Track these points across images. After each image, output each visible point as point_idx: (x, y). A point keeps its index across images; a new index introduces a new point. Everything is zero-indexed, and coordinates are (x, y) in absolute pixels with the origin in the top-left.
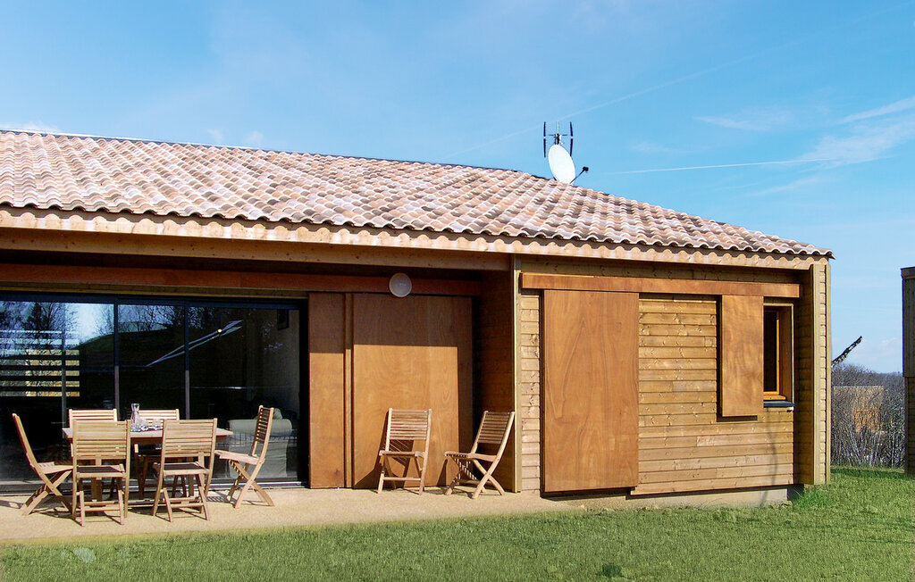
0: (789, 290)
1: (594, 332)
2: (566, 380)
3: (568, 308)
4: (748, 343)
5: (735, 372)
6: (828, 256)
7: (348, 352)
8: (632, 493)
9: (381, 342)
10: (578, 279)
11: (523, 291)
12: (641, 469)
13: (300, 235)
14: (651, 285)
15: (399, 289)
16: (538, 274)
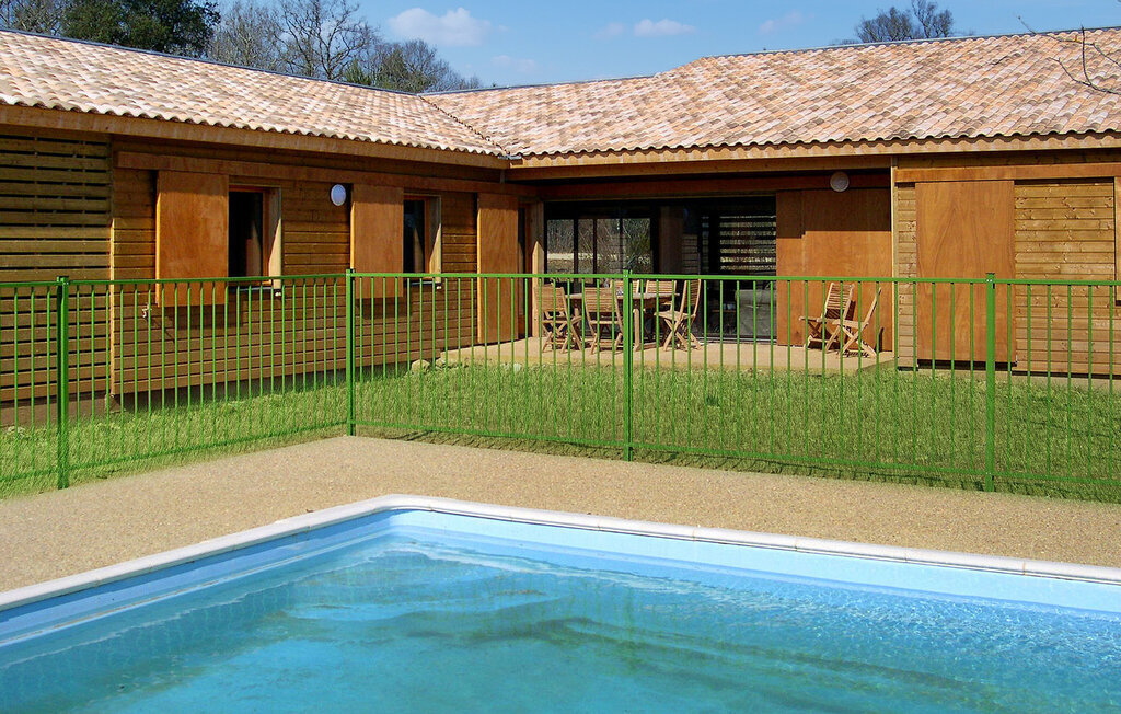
1: (965, 218)
2: (937, 263)
7: (803, 237)
10: (949, 171)
11: (899, 185)
14: (1027, 172)
15: (839, 185)
16: (910, 169)
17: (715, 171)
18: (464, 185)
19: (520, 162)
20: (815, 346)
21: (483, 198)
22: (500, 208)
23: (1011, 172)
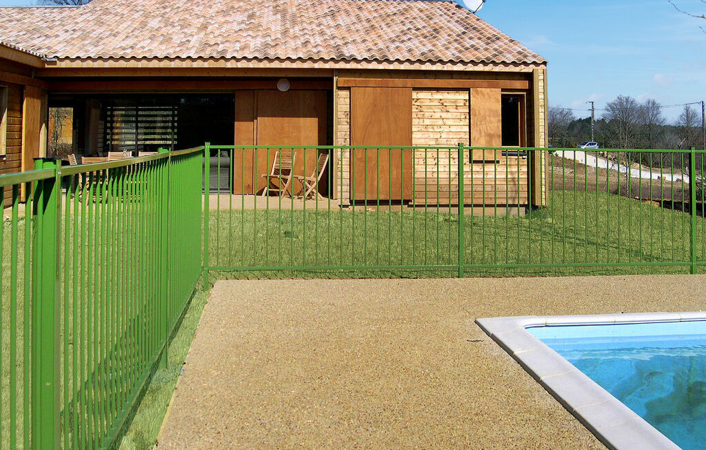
0: (521, 84)
1: (382, 110)
2: (364, 138)
3: (366, 97)
4: (490, 116)
5: (480, 134)
6: (545, 63)
7: (255, 121)
8: (410, 203)
9: (274, 116)
10: (373, 81)
11: (339, 88)
12: (416, 189)
13: (209, 64)
14: (421, 83)
15: (283, 87)
16: (348, 79)
17: (207, 75)
18: (17, 78)
19: (55, 63)
20: (272, 194)
21: (28, 89)
22: (34, 97)
23: (410, 82)
